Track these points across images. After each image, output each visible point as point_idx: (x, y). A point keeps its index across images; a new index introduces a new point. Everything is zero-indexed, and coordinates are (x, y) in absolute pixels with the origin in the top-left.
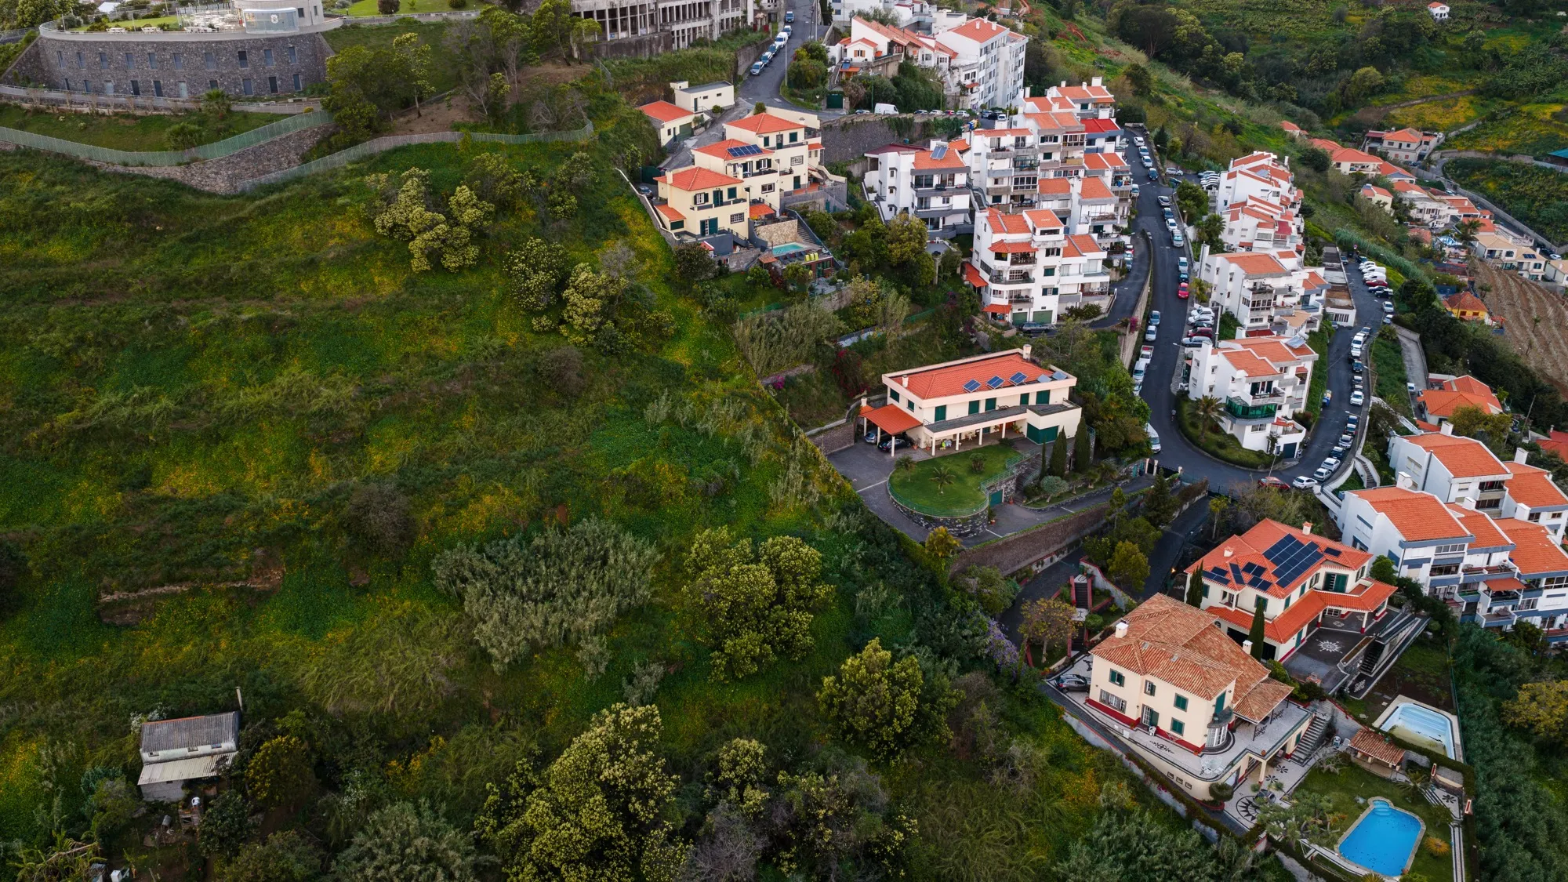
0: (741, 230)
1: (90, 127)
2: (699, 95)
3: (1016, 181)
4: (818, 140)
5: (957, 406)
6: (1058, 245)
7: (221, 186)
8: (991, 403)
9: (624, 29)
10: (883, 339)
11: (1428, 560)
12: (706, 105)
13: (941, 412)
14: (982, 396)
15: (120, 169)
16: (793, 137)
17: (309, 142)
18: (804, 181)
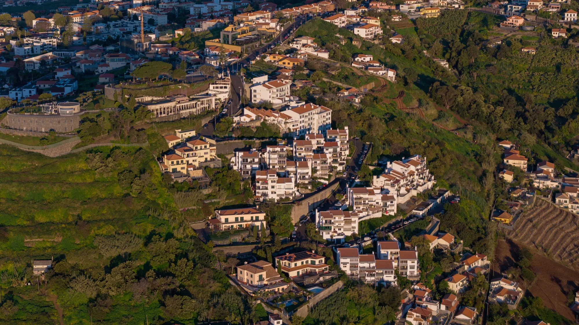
0: (184, 172)
1: (21, 139)
2: (183, 134)
3: (279, 162)
4: (215, 148)
5: (232, 218)
6: (275, 180)
7: (52, 155)
8: (242, 219)
9: (164, 113)
10: (219, 202)
11: (348, 263)
12: (187, 136)
13: (227, 220)
14: (239, 216)
15: (27, 150)
16: (206, 147)
17: (74, 145)
18: (209, 159)
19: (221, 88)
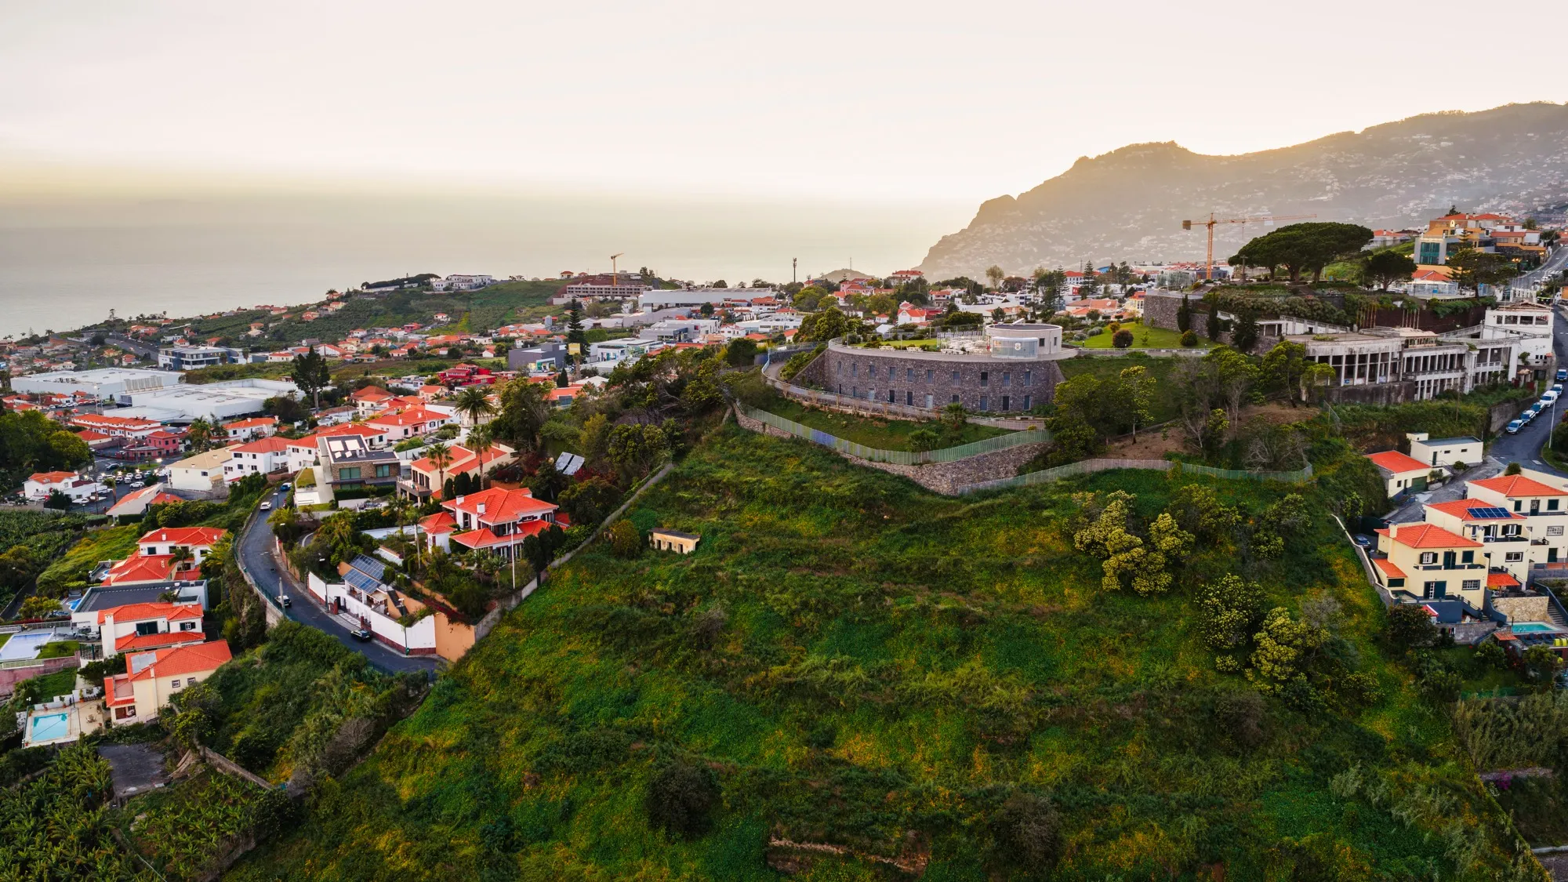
0: (1475, 599)
1: (851, 426)
2: (1440, 448)
7: (944, 487)
9: (1361, 375)
12: (1451, 460)
15: (866, 463)
16: (1553, 504)
17: (1027, 456)
19: (1527, 320)
